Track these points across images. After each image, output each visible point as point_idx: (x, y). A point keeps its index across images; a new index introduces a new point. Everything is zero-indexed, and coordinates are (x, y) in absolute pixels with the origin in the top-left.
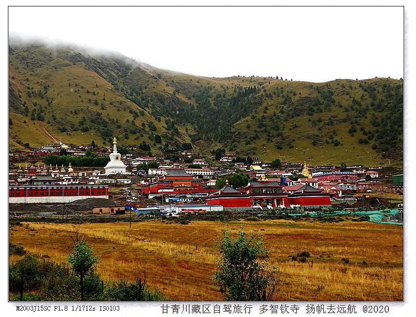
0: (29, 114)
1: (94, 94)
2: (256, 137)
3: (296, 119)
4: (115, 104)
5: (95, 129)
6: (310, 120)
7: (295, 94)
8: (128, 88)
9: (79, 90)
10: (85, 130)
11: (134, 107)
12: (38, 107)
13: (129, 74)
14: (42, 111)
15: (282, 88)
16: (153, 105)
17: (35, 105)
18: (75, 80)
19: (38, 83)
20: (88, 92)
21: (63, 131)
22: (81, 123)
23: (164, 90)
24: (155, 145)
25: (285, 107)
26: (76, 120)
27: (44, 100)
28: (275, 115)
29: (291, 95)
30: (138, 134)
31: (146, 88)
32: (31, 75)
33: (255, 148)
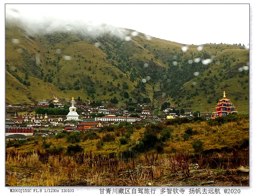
0: (43, 78)
1: (90, 62)
2: (196, 94)
3: (230, 80)
4: (102, 70)
5: (84, 88)
6: (239, 81)
7: (234, 61)
8: (119, 56)
9: (80, 60)
10: (78, 89)
11: (117, 71)
12: (51, 72)
13: (122, 45)
14: (53, 75)
15: (228, 56)
16: (134, 69)
17: (49, 71)
18: (79, 52)
19: (55, 54)
20: (86, 61)
21: (62, 90)
22: (76, 84)
23: (145, 57)
24: (123, 99)
25: (224, 70)
26: (72, 82)
27: (56, 67)
28: (215, 77)
29: (231, 61)
30: (113, 92)
31: (132, 56)
32: (52, 48)
33: (192, 103)
